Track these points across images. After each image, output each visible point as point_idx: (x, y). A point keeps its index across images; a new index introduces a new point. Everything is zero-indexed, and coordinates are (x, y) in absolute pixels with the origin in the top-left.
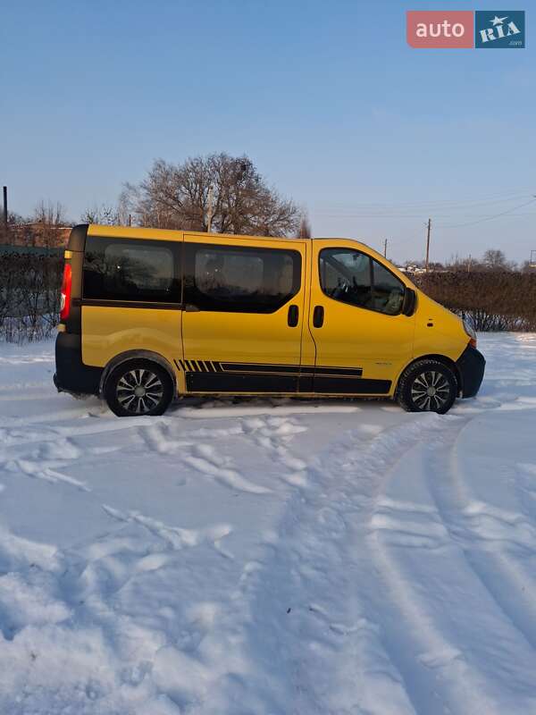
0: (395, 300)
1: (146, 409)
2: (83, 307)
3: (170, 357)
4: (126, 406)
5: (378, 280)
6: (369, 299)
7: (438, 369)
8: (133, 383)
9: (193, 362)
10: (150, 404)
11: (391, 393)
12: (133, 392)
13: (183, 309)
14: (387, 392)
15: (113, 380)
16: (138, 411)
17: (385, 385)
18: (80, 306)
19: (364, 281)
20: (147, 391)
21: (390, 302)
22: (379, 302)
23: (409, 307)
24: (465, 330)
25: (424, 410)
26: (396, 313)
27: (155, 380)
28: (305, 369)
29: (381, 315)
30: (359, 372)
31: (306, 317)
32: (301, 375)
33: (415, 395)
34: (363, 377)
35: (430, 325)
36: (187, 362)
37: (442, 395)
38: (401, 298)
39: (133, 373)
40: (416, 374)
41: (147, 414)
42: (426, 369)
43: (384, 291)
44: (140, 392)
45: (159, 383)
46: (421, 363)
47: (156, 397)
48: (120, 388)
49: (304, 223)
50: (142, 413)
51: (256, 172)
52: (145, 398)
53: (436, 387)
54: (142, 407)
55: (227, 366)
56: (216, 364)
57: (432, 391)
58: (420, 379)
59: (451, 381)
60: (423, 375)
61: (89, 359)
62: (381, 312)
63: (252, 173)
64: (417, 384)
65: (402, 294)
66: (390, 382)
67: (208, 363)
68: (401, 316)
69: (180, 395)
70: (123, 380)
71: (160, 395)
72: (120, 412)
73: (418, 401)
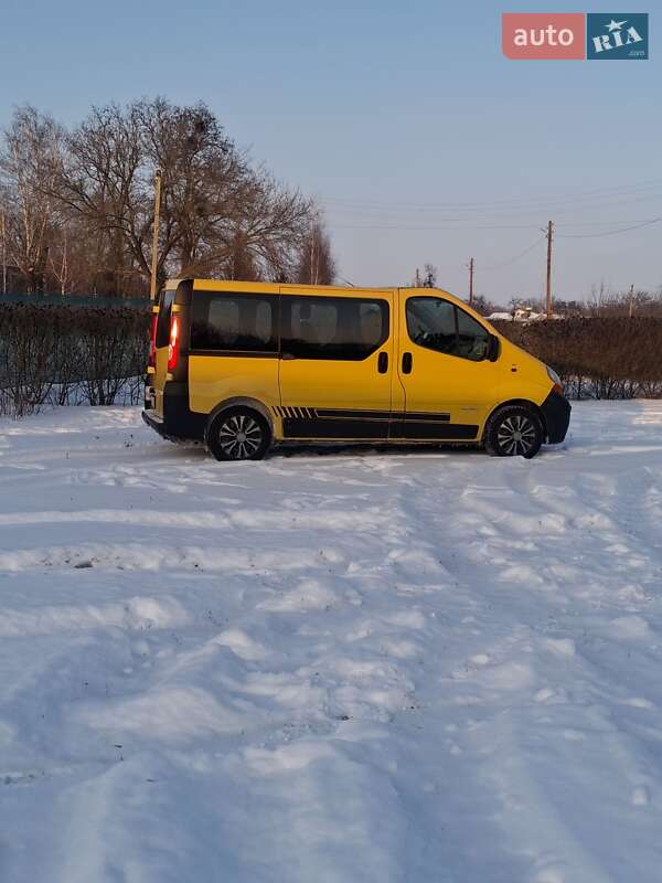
0: (479, 347)
1: (247, 454)
2: (190, 357)
3: (269, 404)
4: (228, 451)
5: (462, 329)
6: (455, 345)
7: (523, 414)
8: (235, 429)
9: (290, 409)
10: (250, 449)
11: (479, 438)
12: (234, 438)
13: (280, 357)
14: (473, 438)
15: (217, 426)
16: (238, 457)
17: (472, 430)
18: (187, 356)
19: (449, 329)
20: (248, 436)
21: (475, 349)
22: (465, 349)
23: (492, 353)
24: (549, 375)
25: (511, 454)
26: (481, 359)
27: (254, 427)
28: (395, 415)
29: (467, 361)
30: (447, 417)
31: (395, 363)
32: (390, 420)
33: (501, 440)
34: (451, 422)
35: (514, 370)
36: (284, 408)
37: (529, 439)
38: (485, 345)
39: (235, 419)
40: (502, 419)
41: (248, 459)
42: (511, 414)
43: (469, 339)
44: (241, 437)
45: (258, 429)
46: (507, 408)
47: (255, 443)
48: (223, 434)
49: (317, 230)
50: (243, 458)
51: (224, 136)
52: (245, 443)
53: (522, 432)
54: (243, 452)
55: (321, 412)
56: (311, 410)
57: (517, 436)
58: (506, 424)
59: (537, 426)
60: (508, 420)
61: (195, 406)
62: (467, 358)
63: (215, 137)
64: (503, 429)
65: (485, 341)
66: (476, 428)
67: (303, 409)
68: (486, 362)
69: (277, 441)
70: (225, 426)
71: (259, 440)
72: (221, 457)
73: (505, 446)
